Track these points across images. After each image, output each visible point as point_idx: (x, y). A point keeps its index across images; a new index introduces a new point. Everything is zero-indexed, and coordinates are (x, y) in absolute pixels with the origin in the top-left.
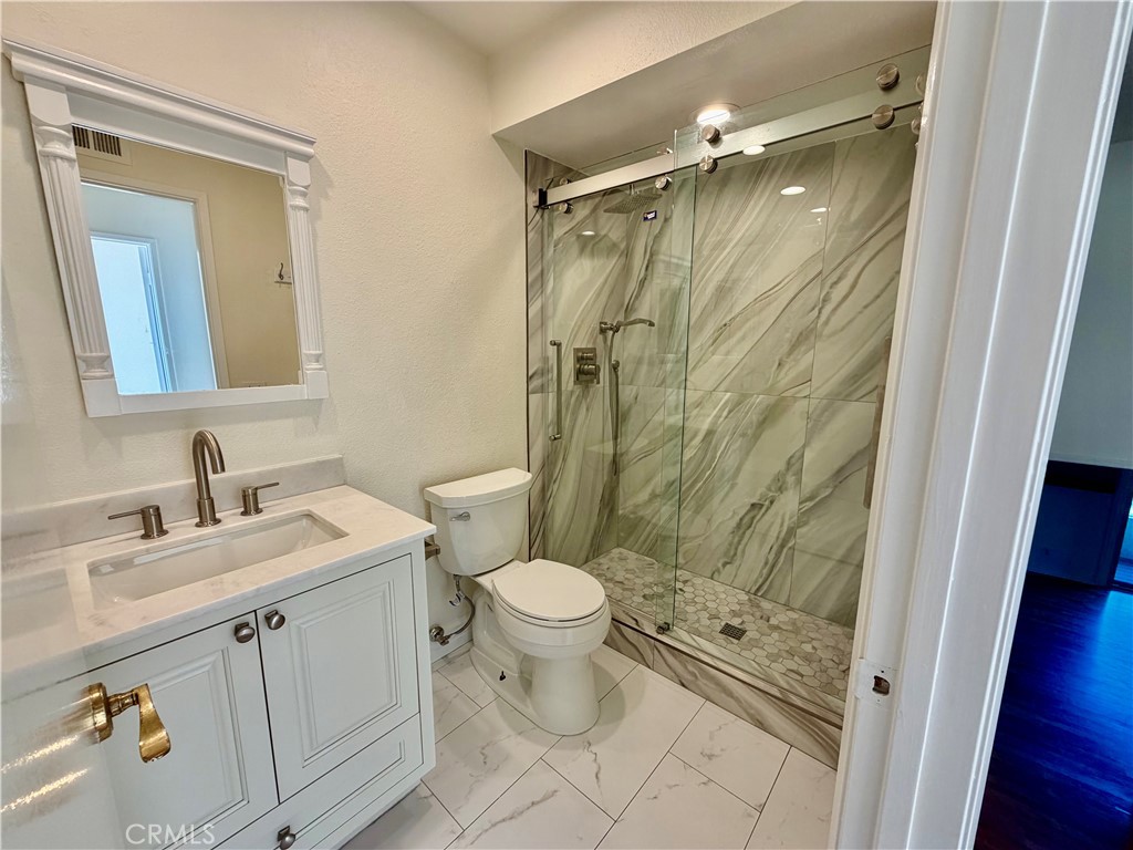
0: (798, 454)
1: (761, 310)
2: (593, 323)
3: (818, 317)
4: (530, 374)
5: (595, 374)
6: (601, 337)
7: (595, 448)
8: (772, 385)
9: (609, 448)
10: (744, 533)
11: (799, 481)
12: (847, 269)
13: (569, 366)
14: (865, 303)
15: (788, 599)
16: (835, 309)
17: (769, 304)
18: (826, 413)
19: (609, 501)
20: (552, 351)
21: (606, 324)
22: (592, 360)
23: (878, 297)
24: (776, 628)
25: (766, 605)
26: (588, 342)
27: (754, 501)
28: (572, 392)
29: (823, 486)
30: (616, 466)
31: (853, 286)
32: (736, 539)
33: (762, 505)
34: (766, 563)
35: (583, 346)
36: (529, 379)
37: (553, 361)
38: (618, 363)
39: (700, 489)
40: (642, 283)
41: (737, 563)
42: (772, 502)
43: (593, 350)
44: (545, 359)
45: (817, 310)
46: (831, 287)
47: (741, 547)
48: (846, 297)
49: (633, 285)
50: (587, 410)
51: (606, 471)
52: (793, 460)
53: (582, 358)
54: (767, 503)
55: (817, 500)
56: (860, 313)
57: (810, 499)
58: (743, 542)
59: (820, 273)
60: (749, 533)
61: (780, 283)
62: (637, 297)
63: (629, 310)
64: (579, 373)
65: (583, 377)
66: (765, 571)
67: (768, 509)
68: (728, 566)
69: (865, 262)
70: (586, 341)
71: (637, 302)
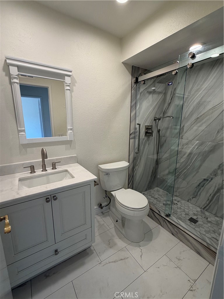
0: (223, 164)
1: (212, 113)
2: (152, 117)
4: (131, 133)
5: (151, 134)
6: (154, 121)
7: (151, 157)
8: (215, 139)
9: (155, 157)
10: (201, 188)
13: (143, 131)
15: (216, 214)
17: (215, 111)
19: (155, 173)
21: (156, 117)
22: (151, 129)
24: (209, 222)
25: (207, 213)
26: (150, 123)
27: (205, 178)
28: (144, 139)
30: (157, 162)
32: (197, 190)
33: (208, 180)
34: (208, 200)
35: (148, 125)
36: (130, 135)
38: (160, 130)
39: (186, 172)
40: (169, 104)
41: (198, 198)
42: (212, 179)
43: (152, 126)
44: (135, 129)
47: (199, 193)
49: (166, 105)
50: (148, 144)
51: (154, 163)
52: (221, 166)
53: (148, 128)
54: (210, 179)
58: (200, 192)
60: (202, 188)
62: (167, 109)
63: (164, 113)
64: (146, 133)
65: (147, 134)
66: (208, 202)
67: (210, 181)
68: (194, 198)
70: (149, 124)
71: (167, 110)
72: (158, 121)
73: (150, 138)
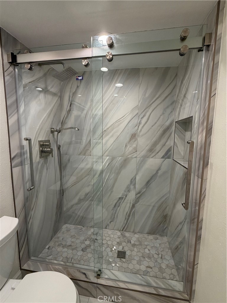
0: (134, 178)
1: (118, 125)
3: (138, 129)
6: (52, 135)
8: (124, 153)
10: (117, 209)
11: (135, 188)
12: (146, 113)
13: (36, 149)
14: (152, 125)
15: (134, 230)
16: (143, 127)
17: (121, 124)
18: (142, 163)
20: (25, 143)
21: (53, 129)
22: (49, 146)
23: (156, 123)
24: (134, 245)
25: (127, 234)
26: (45, 138)
27: (120, 196)
28: (39, 162)
29: (143, 188)
31: (148, 119)
33: (123, 198)
34: (126, 219)
35: (43, 139)
36: (12, 160)
37: (27, 148)
38: (60, 146)
40: (69, 112)
41: (115, 221)
42: (126, 196)
43: (49, 141)
44: (22, 147)
45: (137, 126)
46: (141, 119)
48: (146, 123)
50: (47, 169)
52: (133, 180)
53: (43, 145)
54: (124, 197)
55: (141, 193)
56: (151, 128)
57: (139, 193)
58: (117, 213)
59: (138, 113)
60: (119, 208)
61: (124, 116)
62: (66, 118)
63: (63, 123)
64: (42, 152)
65: (44, 154)
66: (125, 221)
67: (125, 199)
68: (112, 222)
69: (151, 111)
71: (67, 120)
72: (58, 134)
73: (48, 159)
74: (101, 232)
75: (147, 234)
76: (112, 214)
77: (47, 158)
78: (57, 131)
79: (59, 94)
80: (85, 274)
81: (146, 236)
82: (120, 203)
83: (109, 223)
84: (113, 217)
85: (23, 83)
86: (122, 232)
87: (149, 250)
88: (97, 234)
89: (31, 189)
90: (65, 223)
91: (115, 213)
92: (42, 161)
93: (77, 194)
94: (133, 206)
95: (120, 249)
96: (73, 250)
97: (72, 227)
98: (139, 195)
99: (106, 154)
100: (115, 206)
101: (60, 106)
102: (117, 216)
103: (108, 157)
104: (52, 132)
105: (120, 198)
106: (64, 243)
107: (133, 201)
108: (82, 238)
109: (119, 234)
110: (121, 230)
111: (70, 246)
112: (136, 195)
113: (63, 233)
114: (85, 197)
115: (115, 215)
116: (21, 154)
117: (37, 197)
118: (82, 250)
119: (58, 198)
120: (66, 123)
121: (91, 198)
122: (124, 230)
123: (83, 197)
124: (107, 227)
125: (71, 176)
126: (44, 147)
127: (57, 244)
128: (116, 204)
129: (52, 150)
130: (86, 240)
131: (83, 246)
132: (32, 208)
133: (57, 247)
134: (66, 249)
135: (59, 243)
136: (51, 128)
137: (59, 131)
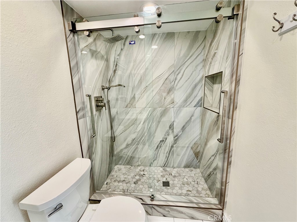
0: (172, 124)
1: (158, 81)
3: (174, 84)
4: (77, 111)
5: (104, 106)
6: (102, 91)
7: (106, 136)
8: (163, 105)
9: (110, 134)
11: (173, 132)
12: (181, 70)
13: (93, 104)
14: (186, 80)
15: (173, 166)
16: (179, 82)
17: (160, 80)
18: (179, 111)
20: (87, 99)
21: (104, 86)
22: (102, 101)
23: (189, 78)
24: (175, 176)
25: (168, 169)
26: (99, 94)
28: (95, 115)
29: (180, 132)
31: (183, 75)
33: (163, 141)
34: (166, 157)
35: (97, 96)
37: (88, 103)
38: (109, 101)
39: (144, 139)
40: (115, 71)
41: (158, 160)
42: (166, 139)
43: (101, 97)
44: (84, 103)
45: (174, 82)
46: (177, 75)
48: (181, 78)
49: (111, 72)
50: (101, 120)
52: (171, 126)
53: (97, 100)
54: (165, 140)
55: (178, 136)
56: (185, 83)
57: (177, 136)
59: (174, 71)
60: (160, 149)
61: (162, 74)
62: (113, 77)
63: (110, 81)
65: (98, 108)
66: (166, 159)
67: (165, 141)
68: (155, 161)
69: (185, 68)
72: (108, 91)
73: (102, 112)
74: (147, 168)
75: (183, 167)
76: (155, 154)
77: (100, 111)
78: (107, 88)
79: (105, 57)
80: (141, 199)
81: (183, 169)
82: (161, 145)
83: (152, 161)
84: (156, 157)
85: (81, 48)
86: (164, 168)
87: (187, 179)
88: (143, 171)
89: (94, 137)
90: (116, 165)
91: (158, 153)
92: (97, 113)
93: (125, 140)
94: (172, 147)
95: (164, 180)
96: (127, 183)
97: (122, 167)
98: (176, 137)
99: (148, 106)
100: (157, 148)
101: (107, 67)
102: (159, 155)
103: (150, 108)
104: (103, 89)
105: (161, 141)
106: (118, 179)
107: (172, 143)
108: (132, 175)
109: (161, 169)
110: (163, 166)
111: (124, 181)
112: (174, 138)
113: (116, 172)
114: (132, 143)
115: (157, 155)
116: (83, 109)
117: (96, 143)
118: (134, 183)
119: (110, 144)
120: (113, 81)
121: (137, 142)
122: (165, 166)
123: (130, 142)
124: (151, 165)
125: (119, 125)
126: (98, 102)
127: (113, 180)
128: (158, 146)
129: (105, 104)
130: (136, 176)
131: (134, 180)
132: (93, 153)
133: (113, 183)
134: (121, 184)
135: (115, 179)
136: (102, 86)
137: (109, 89)
